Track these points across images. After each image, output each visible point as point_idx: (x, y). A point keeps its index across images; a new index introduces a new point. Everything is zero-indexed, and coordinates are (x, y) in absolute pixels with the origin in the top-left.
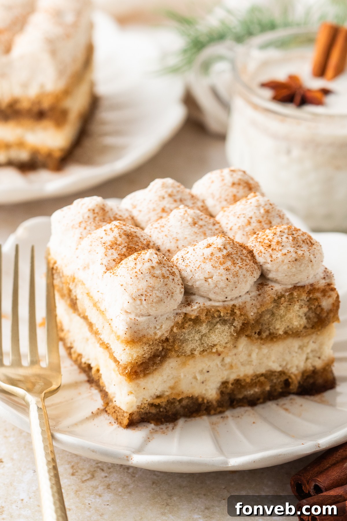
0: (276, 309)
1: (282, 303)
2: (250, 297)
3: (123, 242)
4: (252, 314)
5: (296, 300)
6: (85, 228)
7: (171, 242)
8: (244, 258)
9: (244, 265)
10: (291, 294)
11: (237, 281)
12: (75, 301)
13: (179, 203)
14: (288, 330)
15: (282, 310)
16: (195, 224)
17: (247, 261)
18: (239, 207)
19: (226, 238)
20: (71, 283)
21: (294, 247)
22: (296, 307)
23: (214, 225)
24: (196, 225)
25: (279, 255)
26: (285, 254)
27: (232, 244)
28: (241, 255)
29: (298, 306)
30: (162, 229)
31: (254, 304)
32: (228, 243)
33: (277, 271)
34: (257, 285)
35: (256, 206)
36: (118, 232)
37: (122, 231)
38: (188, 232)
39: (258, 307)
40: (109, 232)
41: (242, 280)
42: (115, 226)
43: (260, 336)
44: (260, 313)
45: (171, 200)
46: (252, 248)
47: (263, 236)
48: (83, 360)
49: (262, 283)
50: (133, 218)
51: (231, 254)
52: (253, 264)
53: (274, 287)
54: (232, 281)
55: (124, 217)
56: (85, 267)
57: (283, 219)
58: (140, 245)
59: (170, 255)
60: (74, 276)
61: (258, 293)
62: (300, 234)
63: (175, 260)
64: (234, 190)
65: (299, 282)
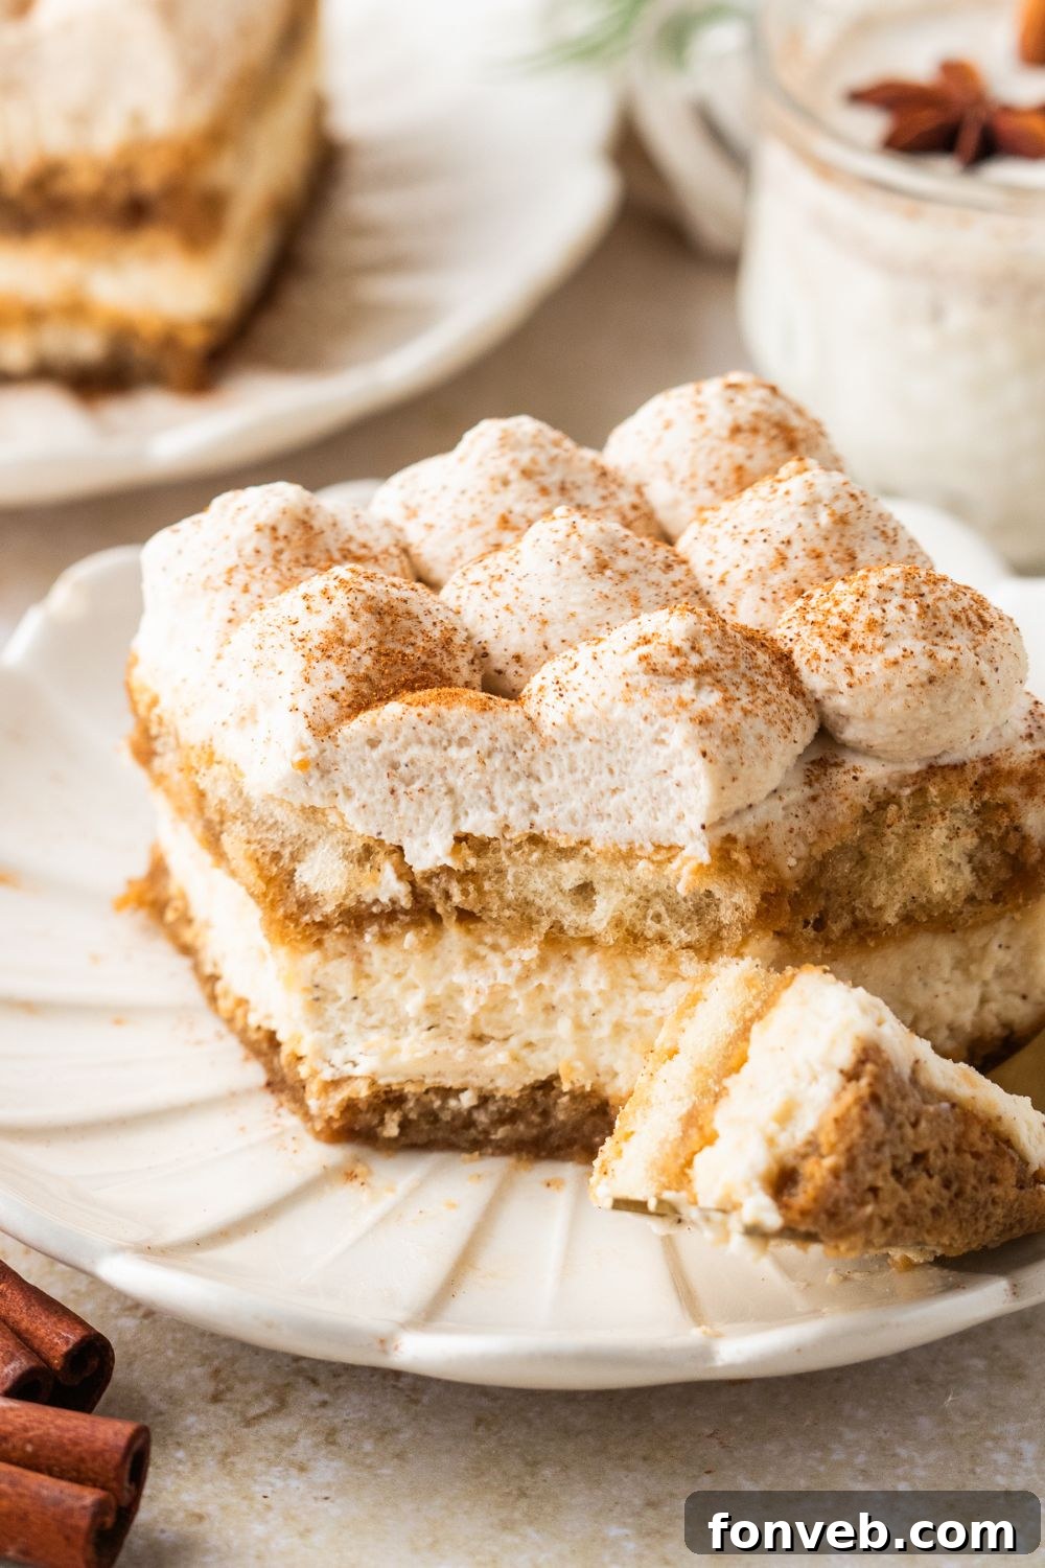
0: (871, 842)
1: (889, 822)
2: (784, 809)
3: (365, 635)
4: (792, 862)
5: (935, 810)
6: (246, 590)
7: (523, 630)
8: (760, 679)
9: (760, 702)
10: (921, 792)
11: (736, 758)
12: (218, 828)
13: (556, 497)
14: (912, 911)
15: (889, 844)
16: (603, 566)
17: (772, 688)
18: (749, 508)
19: (699, 616)
20: (203, 770)
21: (925, 638)
22: (939, 834)
23: (669, 567)
24: (608, 573)
25: (876, 664)
26: (896, 663)
27: (718, 633)
28: (750, 669)
29: (945, 832)
30: (497, 586)
31: (795, 832)
32: (705, 631)
33: (870, 717)
34: (809, 766)
35: (805, 504)
36: (346, 602)
37: (361, 597)
38: (580, 594)
39: (811, 840)
40: (319, 602)
41: (753, 754)
42: (336, 583)
43: (822, 933)
44: (819, 858)
45: (529, 488)
46: (790, 645)
47: (825, 602)
48: (253, 1020)
49: (821, 759)
50: (405, 551)
51: (717, 670)
52: (792, 699)
53: (861, 771)
54: (720, 758)
55: (377, 549)
56: (243, 719)
57: (895, 542)
58: (422, 644)
59: (521, 671)
60: (210, 746)
61: (808, 791)
62: (946, 595)
63: (535, 690)
64: (738, 451)
65: (944, 752)
